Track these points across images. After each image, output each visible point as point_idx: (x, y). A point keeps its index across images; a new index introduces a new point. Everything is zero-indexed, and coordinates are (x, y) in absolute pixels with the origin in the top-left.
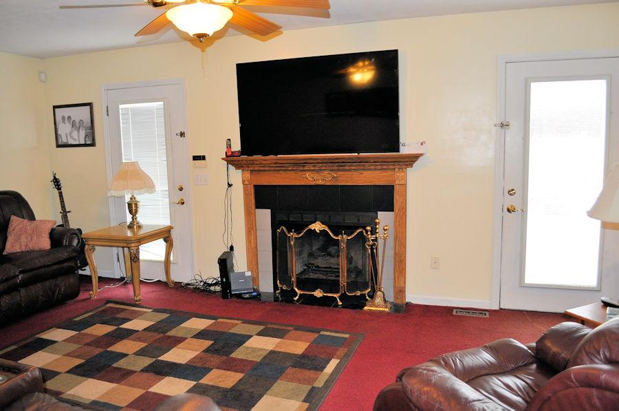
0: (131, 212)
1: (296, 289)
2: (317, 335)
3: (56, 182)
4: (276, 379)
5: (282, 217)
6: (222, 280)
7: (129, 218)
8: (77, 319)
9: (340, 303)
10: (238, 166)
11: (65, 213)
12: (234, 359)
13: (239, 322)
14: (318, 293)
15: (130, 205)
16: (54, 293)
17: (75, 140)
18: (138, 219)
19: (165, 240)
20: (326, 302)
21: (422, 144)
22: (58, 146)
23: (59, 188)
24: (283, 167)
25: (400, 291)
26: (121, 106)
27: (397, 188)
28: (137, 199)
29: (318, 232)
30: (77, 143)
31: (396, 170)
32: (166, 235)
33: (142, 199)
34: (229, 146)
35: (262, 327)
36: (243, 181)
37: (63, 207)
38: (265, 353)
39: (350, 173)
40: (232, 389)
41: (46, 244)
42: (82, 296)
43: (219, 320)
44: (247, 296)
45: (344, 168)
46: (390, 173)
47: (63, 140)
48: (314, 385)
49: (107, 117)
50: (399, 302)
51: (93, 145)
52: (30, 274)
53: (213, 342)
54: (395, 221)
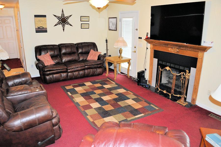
0: (120, 53)
1: (159, 88)
2: (148, 105)
3: (107, 40)
4: (120, 113)
5: (160, 62)
6: (138, 79)
7: (119, 54)
8: (96, 81)
9: (170, 97)
10: (149, 42)
11: (107, 50)
12: (118, 104)
13: (132, 93)
14: (165, 92)
15: (120, 51)
16: (95, 72)
17: (112, 28)
18: (122, 55)
19: (128, 63)
20: (166, 96)
21: (212, 43)
22: (109, 30)
23: (107, 43)
24: (162, 45)
25: (194, 100)
26: (123, 19)
27: (198, 60)
28: (122, 49)
29: (168, 70)
30: (113, 29)
31: (199, 52)
32: (129, 61)
33: (124, 49)
34: (147, 35)
35: (136, 97)
36: (150, 48)
37: (107, 48)
38: (127, 105)
39: (183, 50)
40: (107, 111)
41: (96, 58)
42: (103, 75)
43: (128, 92)
44: (144, 86)
45: (180, 48)
46: (197, 53)
47: (110, 28)
48: (127, 119)
49: (120, 22)
50: (192, 103)
51: (116, 30)
52: (88, 66)
53: (118, 97)
54: (196, 72)
